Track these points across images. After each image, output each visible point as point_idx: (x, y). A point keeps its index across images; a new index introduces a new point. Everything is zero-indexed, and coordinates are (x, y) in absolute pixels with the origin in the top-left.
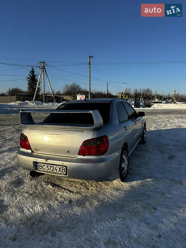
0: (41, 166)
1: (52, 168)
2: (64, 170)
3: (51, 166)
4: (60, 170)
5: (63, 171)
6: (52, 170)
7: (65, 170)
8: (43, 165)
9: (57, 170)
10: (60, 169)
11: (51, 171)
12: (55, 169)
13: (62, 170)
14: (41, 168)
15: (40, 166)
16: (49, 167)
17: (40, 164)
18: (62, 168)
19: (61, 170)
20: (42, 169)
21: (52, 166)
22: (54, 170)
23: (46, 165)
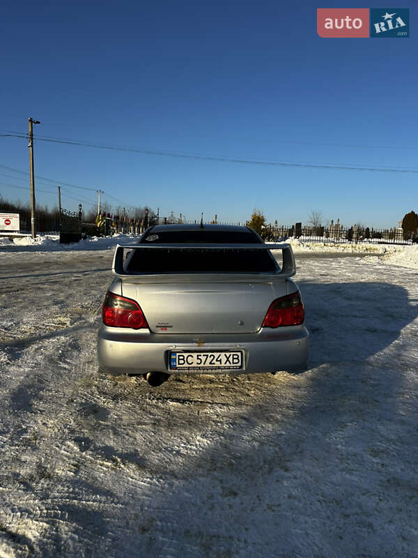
0: (183, 359)
1: (209, 360)
2: (237, 359)
3: (207, 356)
4: (228, 360)
5: (236, 361)
6: (210, 363)
7: (240, 358)
8: (186, 355)
9: (220, 361)
10: (228, 358)
11: (207, 364)
12: (217, 360)
13: (233, 359)
14: (182, 362)
15: (179, 359)
16: (203, 358)
17: (178, 354)
18: (233, 355)
19: (231, 359)
20: (186, 365)
21: (210, 354)
22: (214, 361)
23: (195, 355)
